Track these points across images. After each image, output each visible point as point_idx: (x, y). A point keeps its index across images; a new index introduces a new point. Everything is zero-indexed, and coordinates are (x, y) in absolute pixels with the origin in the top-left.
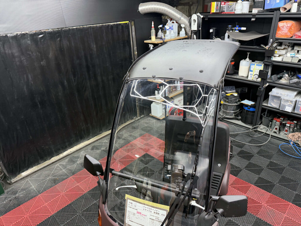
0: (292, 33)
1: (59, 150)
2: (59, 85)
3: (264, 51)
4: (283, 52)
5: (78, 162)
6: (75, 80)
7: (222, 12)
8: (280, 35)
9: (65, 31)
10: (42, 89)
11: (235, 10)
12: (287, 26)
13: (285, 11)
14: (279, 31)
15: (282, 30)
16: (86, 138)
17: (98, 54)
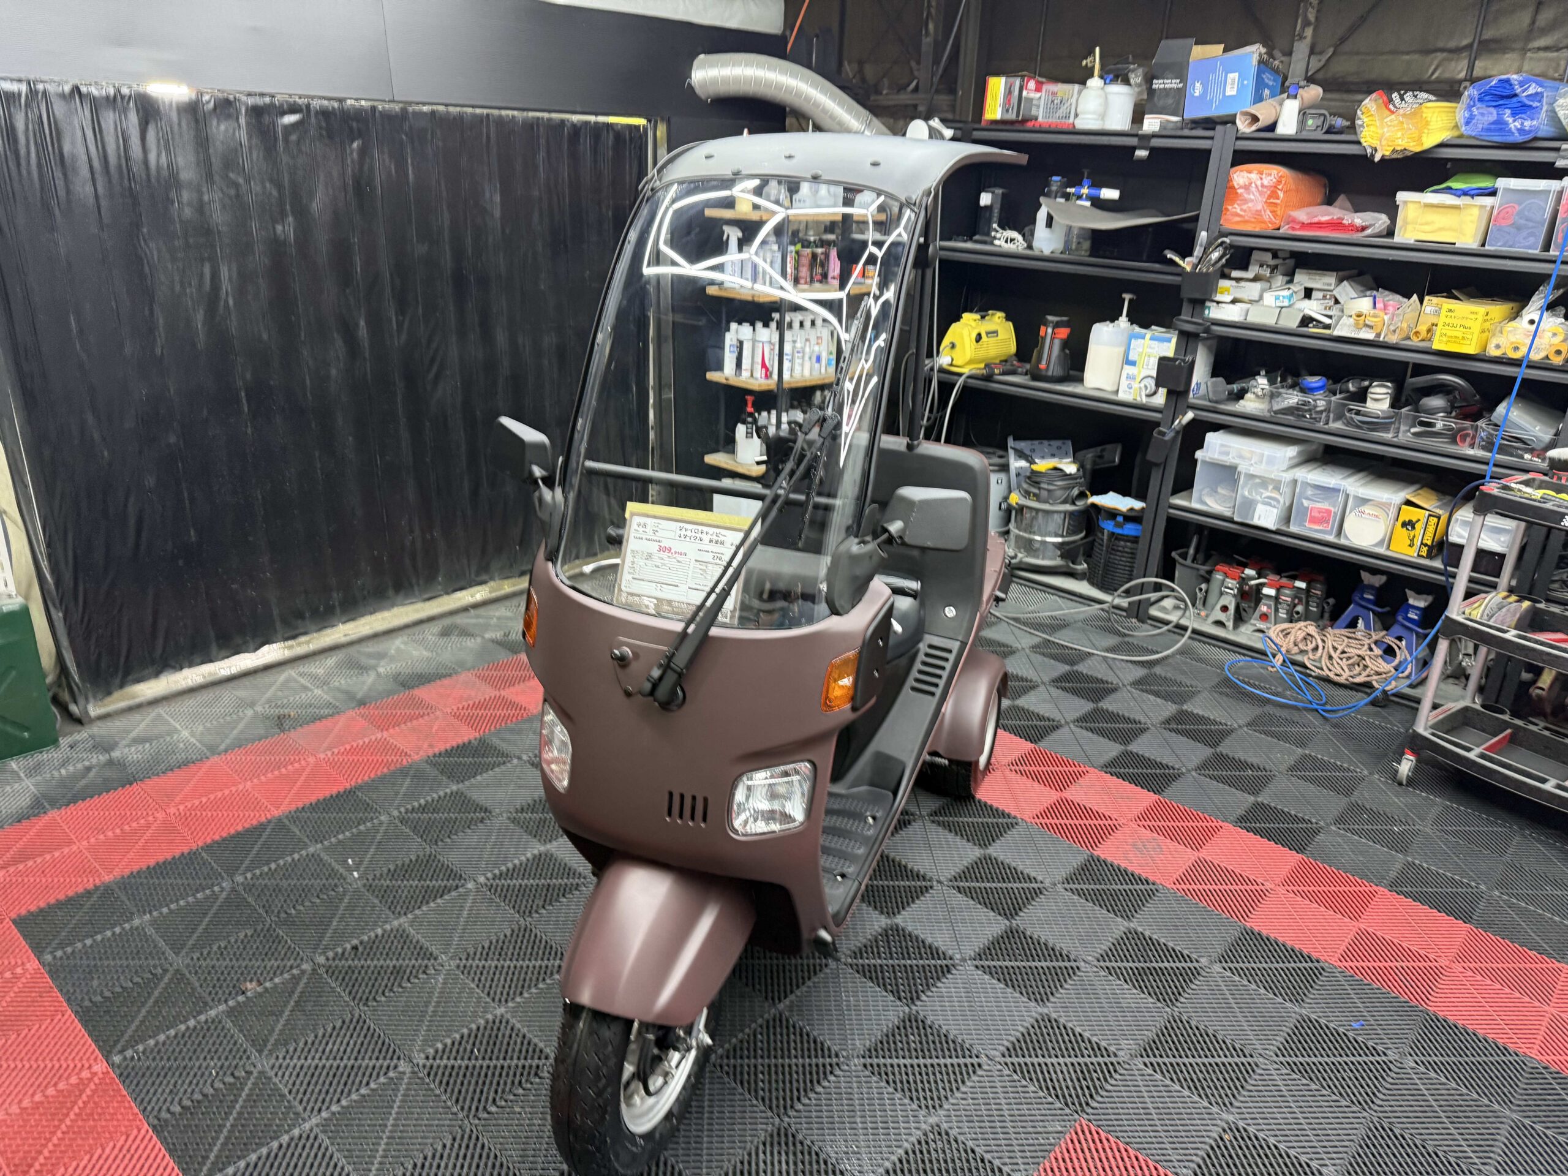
0: (1279, 213)
1: (301, 616)
2: (335, 335)
3: (1179, 279)
4: (1252, 290)
5: (381, 670)
6: (400, 325)
7: (1024, 121)
8: (1238, 219)
9: (388, 117)
10: (265, 336)
11: (1076, 115)
12: (1263, 186)
13: (1254, 128)
14: (1233, 202)
15: (1246, 201)
16: (416, 588)
17: (507, 231)
